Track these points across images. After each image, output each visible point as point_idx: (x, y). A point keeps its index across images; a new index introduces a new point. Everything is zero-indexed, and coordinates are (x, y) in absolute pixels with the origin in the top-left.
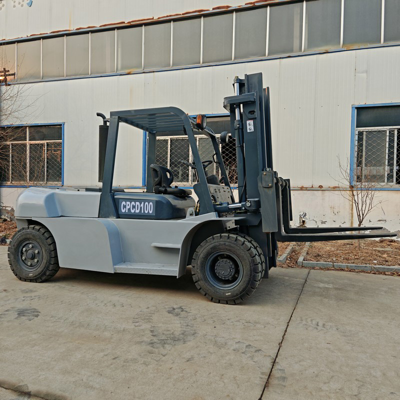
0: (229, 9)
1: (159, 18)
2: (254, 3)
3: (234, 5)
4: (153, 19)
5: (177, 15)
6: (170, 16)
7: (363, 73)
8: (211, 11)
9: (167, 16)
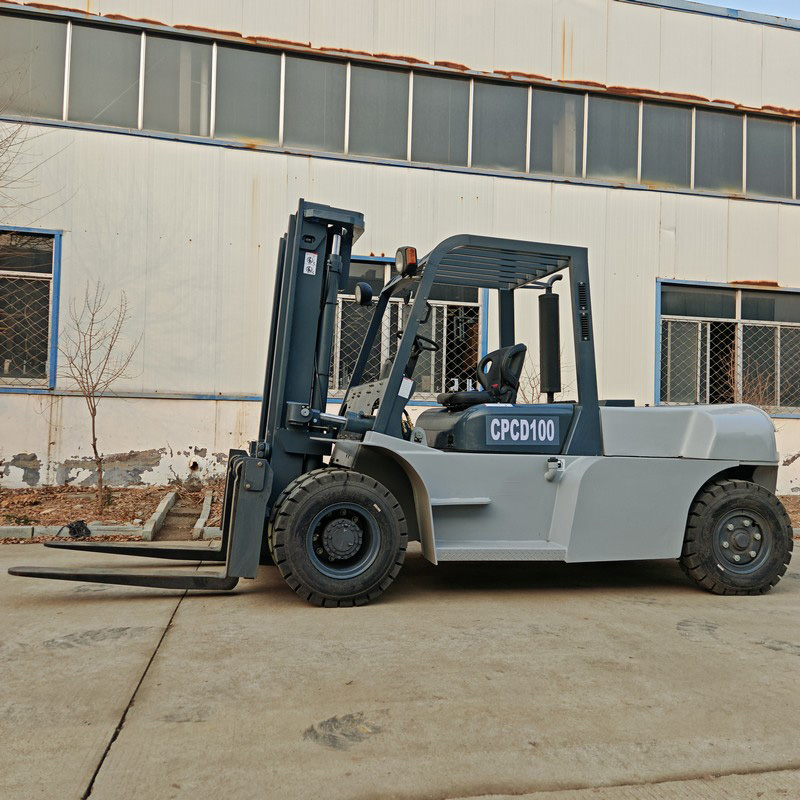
0: (466, 72)
1: (322, 49)
2: (509, 74)
3: (475, 68)
4: (309, 46)
5: (363, 54)
6: (348, 52)
7: (669, 230)
8: (431, 65)
9: (341, 50)
